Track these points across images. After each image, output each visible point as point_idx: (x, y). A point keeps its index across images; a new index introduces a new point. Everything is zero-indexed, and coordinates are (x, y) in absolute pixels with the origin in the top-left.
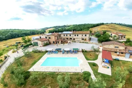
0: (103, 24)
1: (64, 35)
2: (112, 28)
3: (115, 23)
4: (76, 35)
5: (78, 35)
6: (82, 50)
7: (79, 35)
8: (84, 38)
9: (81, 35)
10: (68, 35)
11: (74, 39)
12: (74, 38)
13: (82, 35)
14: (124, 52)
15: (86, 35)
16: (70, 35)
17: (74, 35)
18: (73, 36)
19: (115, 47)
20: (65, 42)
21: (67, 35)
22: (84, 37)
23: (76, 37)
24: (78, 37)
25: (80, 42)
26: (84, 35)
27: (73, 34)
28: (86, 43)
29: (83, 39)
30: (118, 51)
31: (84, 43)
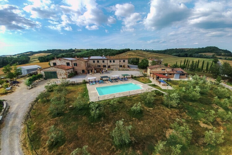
0: (129, 50)
1: (94, 62)
2: (140, 55)
3: (141, 50)
4: (112, 61)
5: (114, 61)
6: (131, 76)
7: (116, 61)
8: (123, 65)
9: (118, 61)
10: (101, 62)
11: (109, 67)
12: (108, 65)
13: (120, 61)
14: (172, 73)
15: (124, 61)
16: (103, 62)
17: (109, 61)
18: (107, 63)
19: (162, 70)
20: (100, 70)
21: (98, 62)
22: (122, 63)
23: (112, 63)
24: (114, 64)
25: (119, 70)
26: (122, 61)
27: (107, 59)
28: (126, 70)
29: (121, 66)
30: (166, 73)
31: (124, 70)
